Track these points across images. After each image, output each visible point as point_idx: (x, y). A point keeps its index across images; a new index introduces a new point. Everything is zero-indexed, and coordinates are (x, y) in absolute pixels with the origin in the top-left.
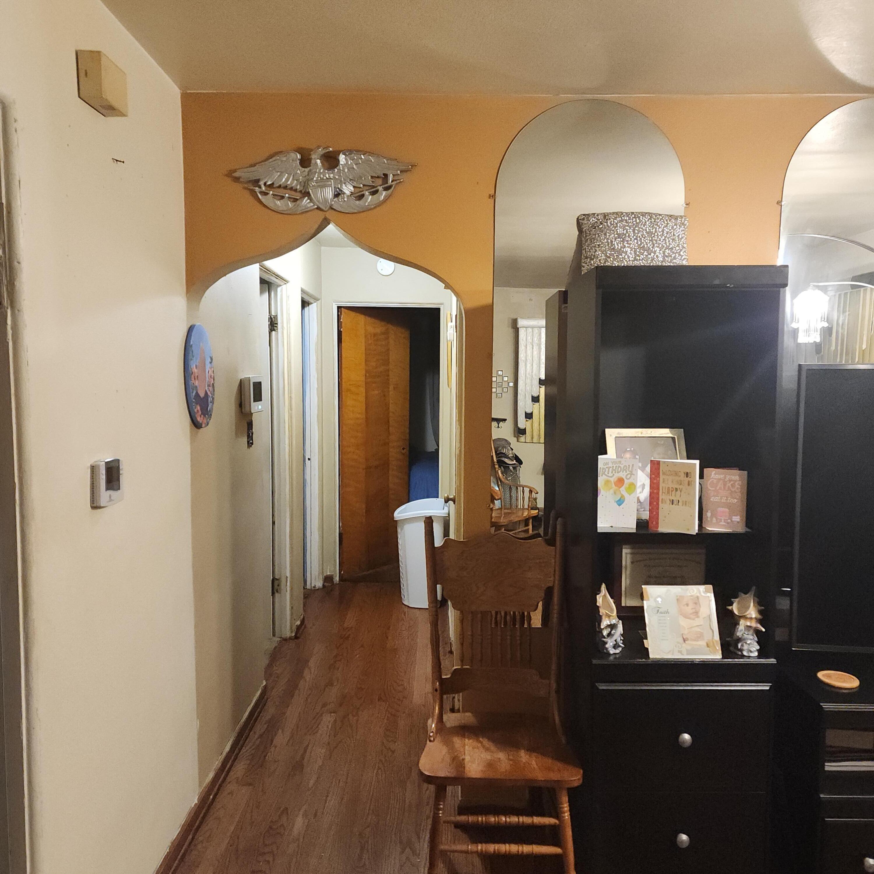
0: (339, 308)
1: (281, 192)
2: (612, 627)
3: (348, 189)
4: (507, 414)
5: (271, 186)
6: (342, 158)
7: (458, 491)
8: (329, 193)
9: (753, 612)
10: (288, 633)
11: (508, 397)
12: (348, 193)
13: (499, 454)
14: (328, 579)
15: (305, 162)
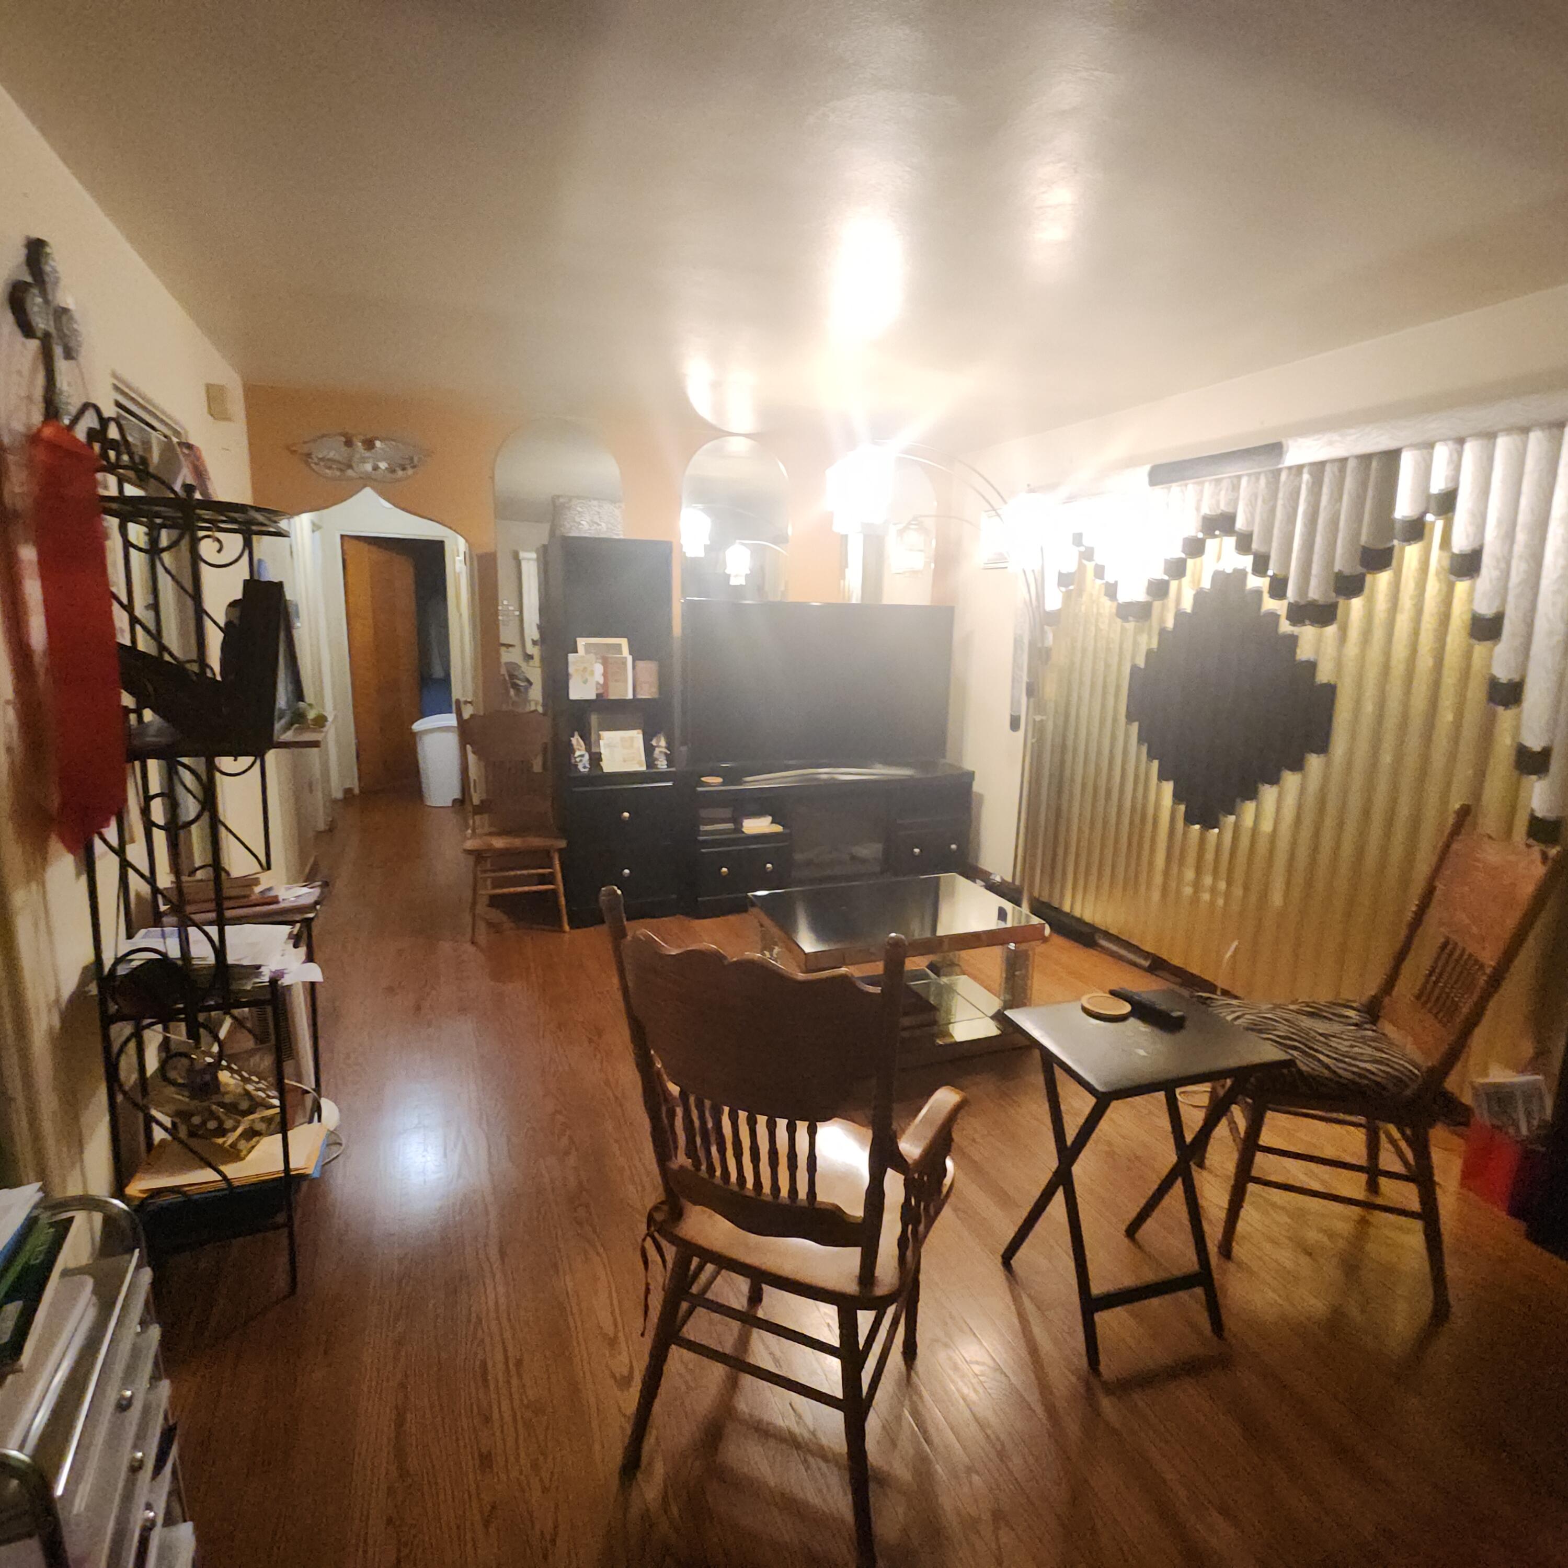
0: (342, 536)
1: (329, 464)
2: (582, 756)
3: (383, 465)
4: (515, 641)
5: (322, 459)
6: (378, 444)
7: (475, 693)
8: (368, 467)
9: (663, 743)
10: (322, 826)
11: (514, 624)
12: (383, 468)
13: (512, 676)
14: (348, 791)
15: (349, 443)
